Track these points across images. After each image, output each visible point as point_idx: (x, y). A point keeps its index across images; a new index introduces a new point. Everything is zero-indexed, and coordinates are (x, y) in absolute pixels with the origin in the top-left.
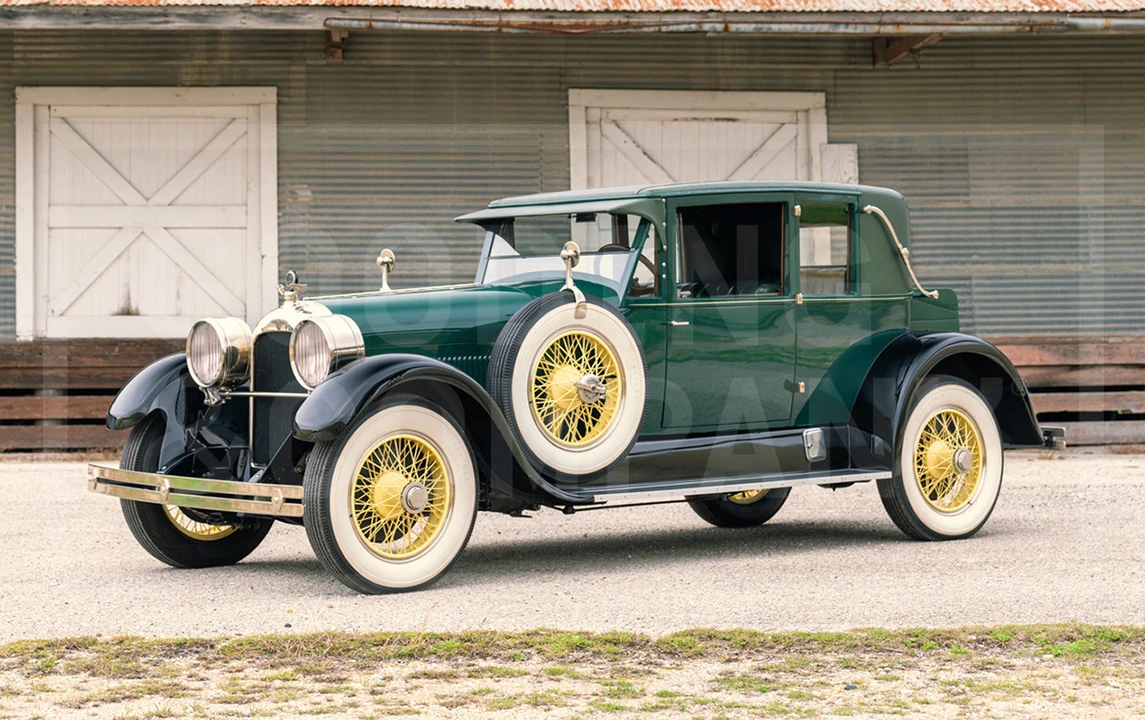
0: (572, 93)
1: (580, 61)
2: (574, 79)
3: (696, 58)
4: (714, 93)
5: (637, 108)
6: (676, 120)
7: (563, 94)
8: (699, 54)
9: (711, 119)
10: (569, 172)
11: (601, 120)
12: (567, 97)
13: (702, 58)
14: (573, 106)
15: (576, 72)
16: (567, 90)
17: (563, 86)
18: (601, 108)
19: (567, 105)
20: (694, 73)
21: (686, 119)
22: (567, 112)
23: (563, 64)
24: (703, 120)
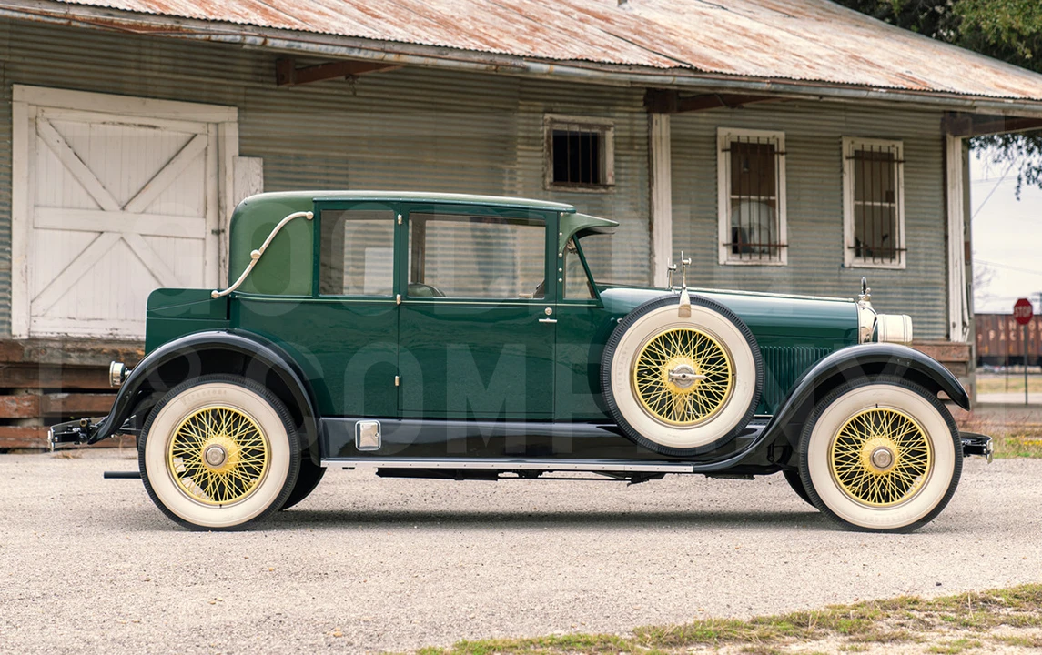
0: (16, 88)
1: (24, 56)
2: (18, 75)
3: (128, 64)
4: (144, 99)
5: (72, 109)
6: (104, 123)
7: (7, 89)
8: (131, 60)
9: (134, 125)
10: (11, 168)
11: (36, 117)
12: (11, 92)
13: (133, 64)
14: (16, 101)
15: (20, 67)
16: (11, 85)
17: (7, 81)
18: (38, 106)
19: (11, 100)
20: (125, 79)
21: (113, 123)
22: (11, 107)
23: (7, 59)
24: (128, 125)
